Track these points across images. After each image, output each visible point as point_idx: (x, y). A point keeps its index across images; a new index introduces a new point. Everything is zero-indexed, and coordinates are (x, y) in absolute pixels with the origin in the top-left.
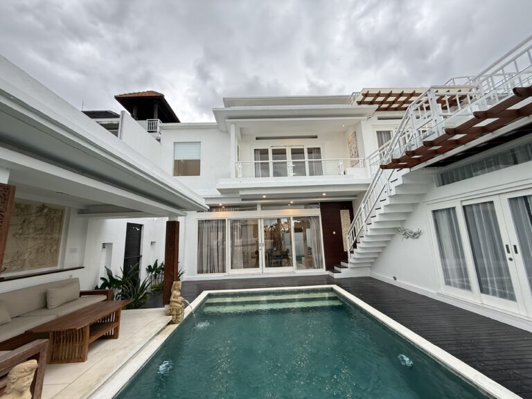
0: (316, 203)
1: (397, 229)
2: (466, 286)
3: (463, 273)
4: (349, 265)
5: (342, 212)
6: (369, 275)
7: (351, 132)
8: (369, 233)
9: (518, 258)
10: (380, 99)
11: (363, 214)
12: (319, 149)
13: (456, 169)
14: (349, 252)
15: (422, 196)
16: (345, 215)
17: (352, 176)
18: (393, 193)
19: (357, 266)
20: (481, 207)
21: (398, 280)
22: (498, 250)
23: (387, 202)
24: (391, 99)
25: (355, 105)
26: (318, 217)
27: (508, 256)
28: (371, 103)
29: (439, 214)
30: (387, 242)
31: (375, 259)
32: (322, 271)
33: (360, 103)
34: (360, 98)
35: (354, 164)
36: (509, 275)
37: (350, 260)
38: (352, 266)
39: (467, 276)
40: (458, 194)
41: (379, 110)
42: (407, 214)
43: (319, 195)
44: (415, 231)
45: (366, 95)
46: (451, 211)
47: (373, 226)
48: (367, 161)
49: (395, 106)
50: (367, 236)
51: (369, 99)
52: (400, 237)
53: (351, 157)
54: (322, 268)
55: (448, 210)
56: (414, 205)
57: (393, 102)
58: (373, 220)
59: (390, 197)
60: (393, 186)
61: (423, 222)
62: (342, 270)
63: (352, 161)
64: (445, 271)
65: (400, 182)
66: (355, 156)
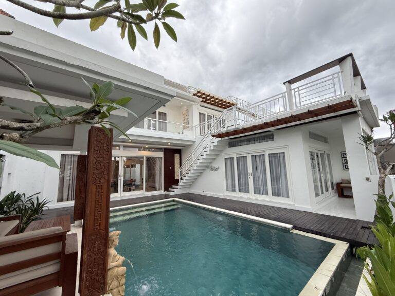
0: (161, 149)
1: (208, 166)
2: (234, 190)
3: (233, 186)
4: (179, 187)
5: (175, 155)
6: (188, 192)
7: (185, 109)
8: (195, 168)
9: (252, 177)
10: (204, 96)
11: (193, 158)
12: (165, 114)
13: (236, 141)
14: (180, 179)
15: (221, 151)
16: (177, 157)
17: (187, 135)
18: (212, 148)
19: (183, 187)
20: (242, 158)
21: (205, 192)
22: (246, 174)
23: (208, 153)
24: (208, 98)
25: (191, 95)
26: (162, 157)
27: (249, 177)
28: (199, 97)
29: (227, 160)
30: (201, 173)
31: (193, 182)
32: (162, 192)
33: (194, 95)
34: (195, 92)
35: (185, 128)
36: (248, 185)
37: (180, 184)
38: (181, 187)
39: (235, 187)
40: (235, 152)
41: (202, 101)
42: (213, 159)
43: (166, 144)
44: (217, 167)
45: (199, 92)
46: (232, 159)
47: (198, 164)
48: (194, 128)
49: (208, 101)
50: (194, 170)
51: (199, 94)
52: (208, 171)
53: (183, 123)
54: (162, 189)
55: (231, 158)
56: (217, 155)
57: (208, 100)
58: (198, 161)
59: (210, 150)
60: (212, 145)
61: (220, 164)
62: (175, 190)
63: (183, 126)
64: (227, 186)
65: (216, 144)
66: (186, 124)
